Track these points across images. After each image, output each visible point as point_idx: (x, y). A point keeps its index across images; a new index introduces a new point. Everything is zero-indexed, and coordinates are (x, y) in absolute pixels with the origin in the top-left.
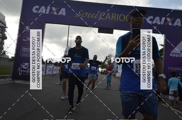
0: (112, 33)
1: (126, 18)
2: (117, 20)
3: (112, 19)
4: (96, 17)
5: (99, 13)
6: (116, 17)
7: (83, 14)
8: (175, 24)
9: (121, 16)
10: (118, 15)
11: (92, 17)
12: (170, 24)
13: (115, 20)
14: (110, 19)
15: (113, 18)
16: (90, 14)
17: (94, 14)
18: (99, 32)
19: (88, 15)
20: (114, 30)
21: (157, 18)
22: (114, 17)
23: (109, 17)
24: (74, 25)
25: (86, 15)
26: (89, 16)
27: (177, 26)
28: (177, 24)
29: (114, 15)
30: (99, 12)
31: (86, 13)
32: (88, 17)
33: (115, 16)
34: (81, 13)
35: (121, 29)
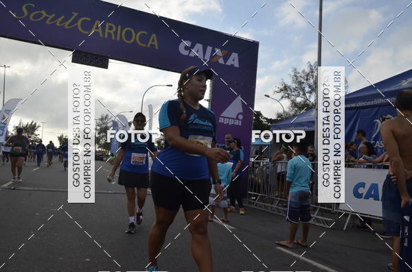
0: (105, 66)
1: (138, 36)
2: (118, 39)
3: (106, 36)
4: (69, 25)
5: (76, 17)
6: (116, 33)
7: (35, 13)
8: (229, 63)
9: (127, 31)
10: (120, 27)
11: (58, 24)
12: (221, 61)
13: (113, 38)
14: (101, 35)
15: (109, 34)
16: (53, 15)
17: (63, 17)
18: (74, 61)
19: (46, 18)
20: (110, 60)
21: (199, 46)
22: (112, 32)
23: (100, 30)
24: (9, 38)
25: (43, 16)
26: (49, 19)
27: (232, 65)
28: (233, 63)
29: (111, 28)
30: (76, 14)
31: (43, 12)
32: (48, 22)
33: (114, 30)
34: (30, 10)
35: (125, 59)
